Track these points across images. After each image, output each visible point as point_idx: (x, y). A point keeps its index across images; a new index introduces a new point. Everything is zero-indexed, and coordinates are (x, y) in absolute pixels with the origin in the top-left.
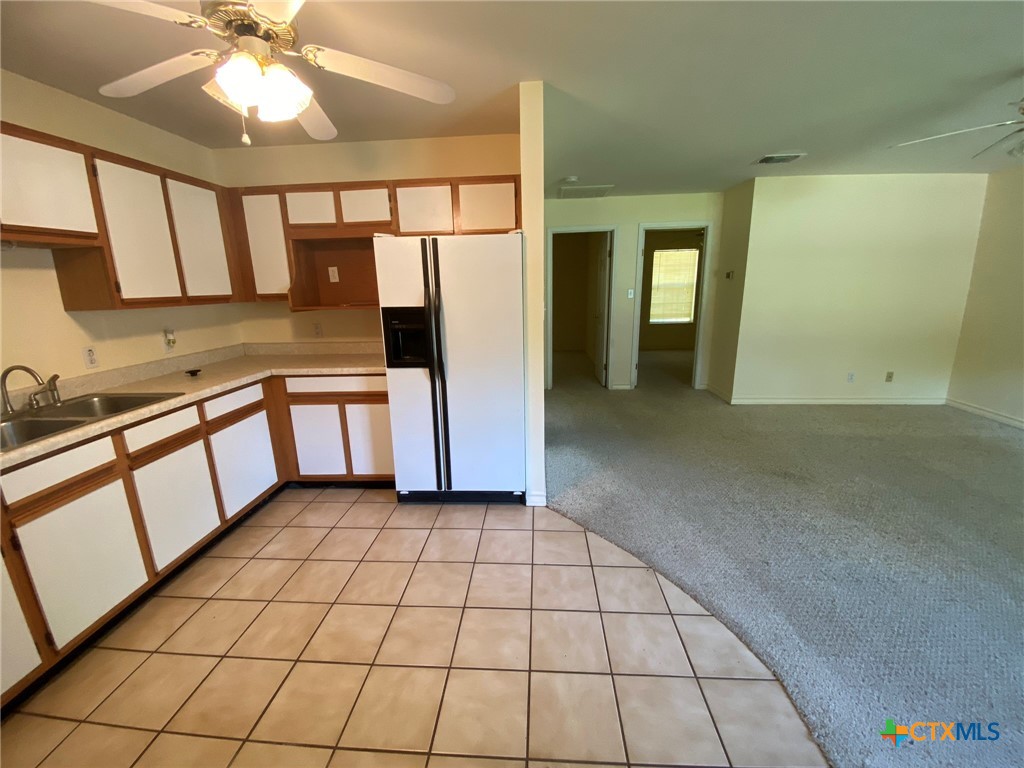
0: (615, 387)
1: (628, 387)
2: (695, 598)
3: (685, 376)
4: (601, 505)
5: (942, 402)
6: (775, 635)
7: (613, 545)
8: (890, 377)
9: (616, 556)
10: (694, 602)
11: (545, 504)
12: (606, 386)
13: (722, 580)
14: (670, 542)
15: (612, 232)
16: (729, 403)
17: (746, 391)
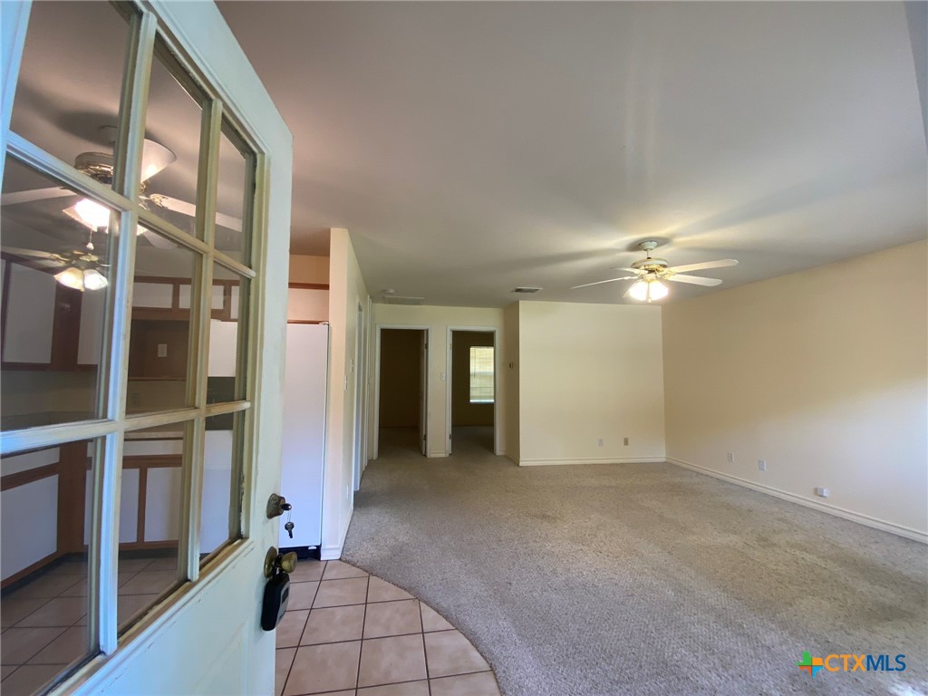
0: (433, 456)
1: (443, 455)
2: (446, 618)
3: (489, 444)
4: (389, 553)
5: (664, 460)
6: (500, 636)
7: (391, 585)
8: (626, 442)
9: (391, 592)
10: (444, 620)
11: (338, 557)
12: (425, 455)
13: (472, 601)
14: (439, 576)
15: (427, 330)
16: (518, 465)
17: (530, 456)
